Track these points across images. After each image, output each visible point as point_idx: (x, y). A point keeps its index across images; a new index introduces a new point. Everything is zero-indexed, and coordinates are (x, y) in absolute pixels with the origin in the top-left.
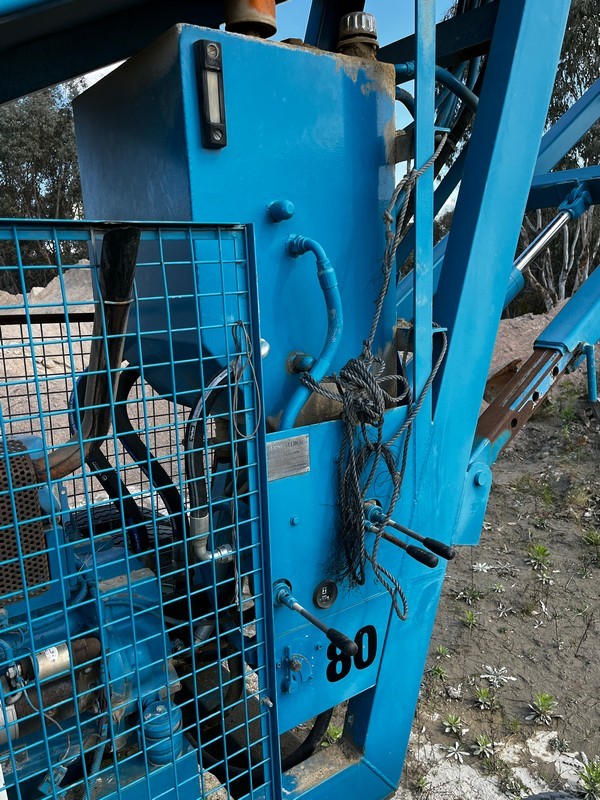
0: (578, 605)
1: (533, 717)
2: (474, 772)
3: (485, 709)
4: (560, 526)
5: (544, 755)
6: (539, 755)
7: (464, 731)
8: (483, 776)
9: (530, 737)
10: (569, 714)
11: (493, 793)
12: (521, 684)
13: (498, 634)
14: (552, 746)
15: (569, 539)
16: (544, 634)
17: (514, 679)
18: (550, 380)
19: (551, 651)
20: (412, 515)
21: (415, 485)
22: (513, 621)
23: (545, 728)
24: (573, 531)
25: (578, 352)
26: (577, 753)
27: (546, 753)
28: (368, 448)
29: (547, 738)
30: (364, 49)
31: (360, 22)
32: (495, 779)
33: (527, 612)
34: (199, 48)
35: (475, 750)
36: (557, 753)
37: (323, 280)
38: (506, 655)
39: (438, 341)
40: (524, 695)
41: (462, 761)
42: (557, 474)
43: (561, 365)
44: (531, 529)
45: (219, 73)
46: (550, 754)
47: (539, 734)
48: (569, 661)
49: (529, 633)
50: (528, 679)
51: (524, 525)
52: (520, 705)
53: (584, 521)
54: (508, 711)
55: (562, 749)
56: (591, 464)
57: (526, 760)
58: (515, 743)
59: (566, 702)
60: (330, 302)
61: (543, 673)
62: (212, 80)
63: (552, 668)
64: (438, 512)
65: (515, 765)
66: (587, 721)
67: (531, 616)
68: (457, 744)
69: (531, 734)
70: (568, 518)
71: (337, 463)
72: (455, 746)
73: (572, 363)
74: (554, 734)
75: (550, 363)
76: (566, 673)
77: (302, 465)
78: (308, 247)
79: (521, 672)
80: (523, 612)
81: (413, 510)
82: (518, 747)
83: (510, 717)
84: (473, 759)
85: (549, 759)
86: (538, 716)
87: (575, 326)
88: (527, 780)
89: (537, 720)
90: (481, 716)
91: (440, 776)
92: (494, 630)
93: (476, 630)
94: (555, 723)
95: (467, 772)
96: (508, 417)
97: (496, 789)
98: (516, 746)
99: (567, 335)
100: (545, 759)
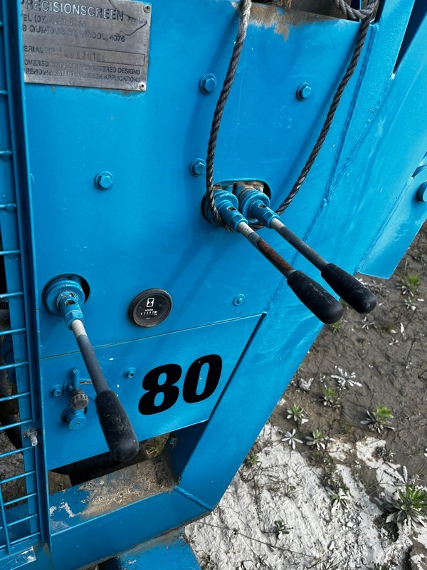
1: (367, 422)
2: (302, 460)
3: (327, 406)
5: (369, 459)
6: (364, 459)
7: (304, 421)
8: (309, 465)
9: (360, 440)
10: (400, 428)
11: (314, 484)
12: (365, 392)
13: (356, 343)
14: (378, 453)
16: (396, 352)
17: (360, 385)
19: (398, 368)
20: (314, 221)
21: (332, 175)
23: (376, 435)
26: (399, 466)
27: (371, 458)
29: (375, 445)
32: (319, 471)
33: (387, 330)
35: (309, 440)
36: (381, 461)
38: (358, 362)
40: (365, 401)
41: (294, 447)
44: (409, 259)
46: (374, 460)
47: (369, 440)
48: (412, 380)
49: (384, 348)
50: (372, 388)
52: (359, 409)
54: (346, 411)
55: (386, 459)
57: (351, 460)
58: (346, 443)
59: (401, 416)
61: (387, 386)
63: (396, 383)
64: (352, 226)
65: (340, 462)
66: (415, 438)
67: (389, 333)
68: (294, 431)
69: (362, 438)
72: (292, 432)
74: (382, 443)
76: (407, 390)
79: (368, 380)
80: (383, 328)
81: (317, 215)
82: (347, 446)
83: (347, 418)
84: (304, 448)
85: (373, 464)
86: (372, 423)
88: (348, 480)
89: (371, 426)
90: (322, 410)
91: (271, 456)
92: (354, 338)
93: (338, 336)
94: (386, 432)
95: (297, 459)
97: (318, 481)
98: (346, 445)
100: (369, 463)
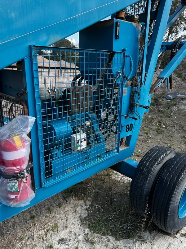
0: (156, 140)
3: (140, 157)
4: (151, 127)
15: (153, 129)
16: (150, 145)
18: (161, 84)
22: (143, 143)
24: (154, 128)
25: (165, 79)
28: (135, 92)
30: (136, 21)
31: (136, 17)
33: (146, 142)
34: (117, 23)
37: (130, 62)
39: (146, 74)
42: (149, 116)
43: (163, 81)
44: (145, 127)
45: (119, 27)
49: (147, 145)
51: (143, 127)
53: (156, 126)
56: (157, 115)
60: (131, 66)
62: (118, 28)
70: (153, 125)
71: (130, 94)
73: (164, 81)
75: (161, 81)
77: (126, 93)
78: (129, 56)
79: (146, 151)
87: (165, 74)
92: (139, 145)
96: (154, 90)
99: (164, 76)
